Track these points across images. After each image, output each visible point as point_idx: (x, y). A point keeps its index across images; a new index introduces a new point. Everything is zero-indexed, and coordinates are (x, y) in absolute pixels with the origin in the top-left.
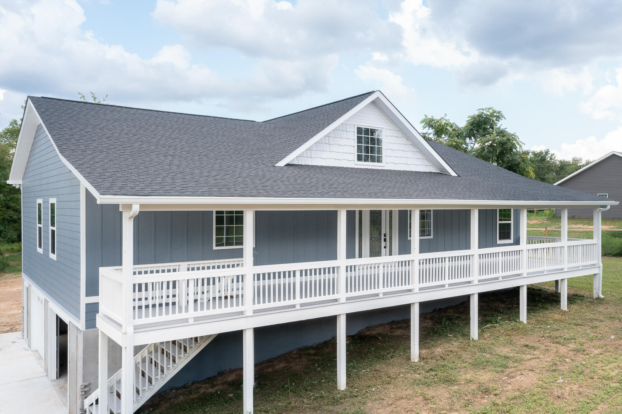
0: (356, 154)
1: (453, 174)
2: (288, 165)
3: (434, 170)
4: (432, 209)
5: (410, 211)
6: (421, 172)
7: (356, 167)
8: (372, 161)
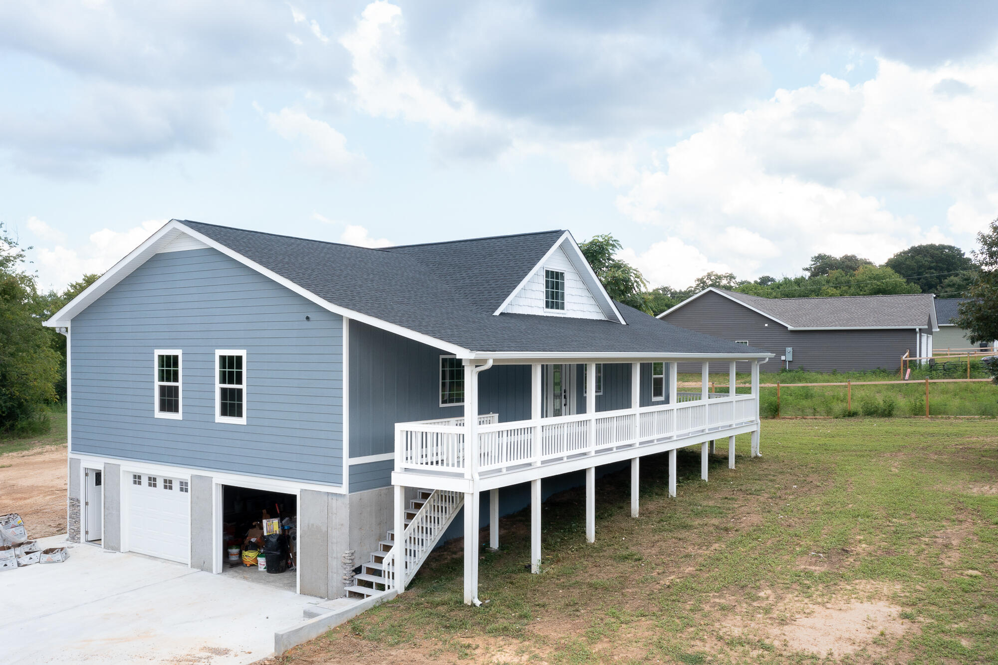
0: (545, 300)
1: (623, 323)
2: (502, 314)
3: (603, 318)
4: (602, 363)
5: (586, 365)
6: (593, 320)
7: (545, 315)
8: (556, 308)
